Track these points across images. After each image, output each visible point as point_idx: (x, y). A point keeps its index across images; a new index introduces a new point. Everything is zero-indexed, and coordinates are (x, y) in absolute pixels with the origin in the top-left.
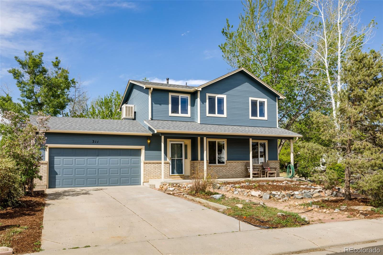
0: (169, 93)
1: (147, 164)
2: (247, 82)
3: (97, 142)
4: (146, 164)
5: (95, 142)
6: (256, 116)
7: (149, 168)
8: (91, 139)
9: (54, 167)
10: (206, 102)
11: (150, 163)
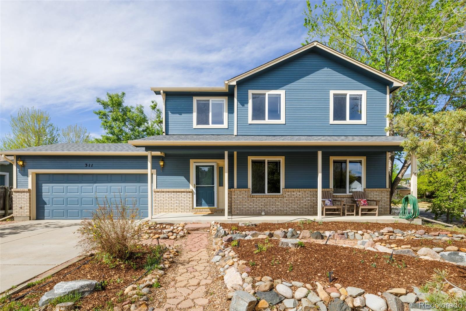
0: (194, 97)
1: (158, 193)
2: (326, 67)
3: (91, 166)
4: (156, 193)
5: (88, 165)
6: (344, 119)
7: (161, 198)
8: (84, 162)
9: (42, 196)
10: (247, 103)
11: (163, 192)
